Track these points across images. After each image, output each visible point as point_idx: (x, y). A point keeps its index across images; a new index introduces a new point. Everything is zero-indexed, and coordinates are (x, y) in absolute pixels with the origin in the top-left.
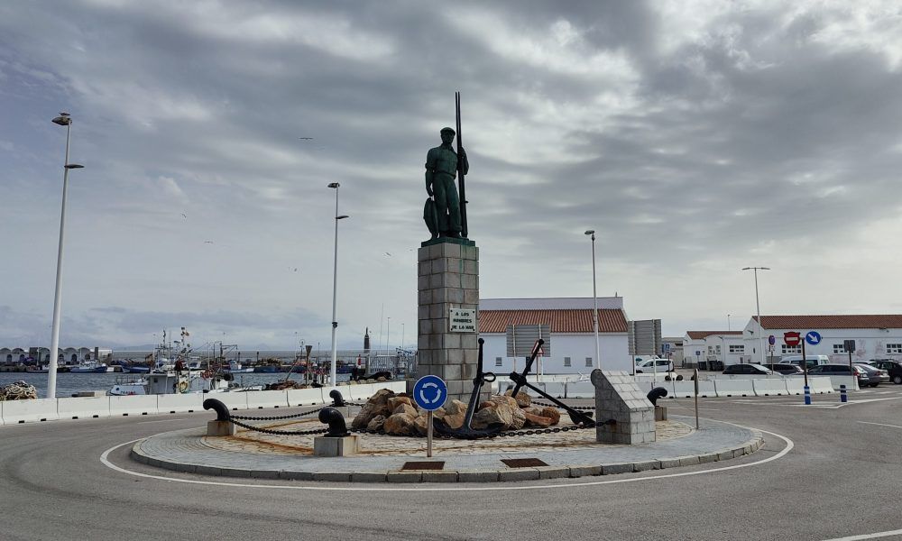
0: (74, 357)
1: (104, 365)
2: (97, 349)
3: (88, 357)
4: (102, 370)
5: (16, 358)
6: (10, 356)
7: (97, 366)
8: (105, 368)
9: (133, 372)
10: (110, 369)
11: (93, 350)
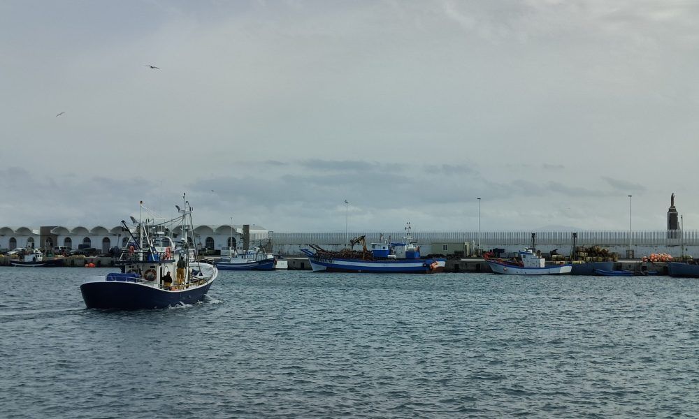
0: (210, 241)
1: (270, 256)
2: (246, 228)
3: (232, 243)
4: (267, 266)
5: (116, 242)
6: (106, 240)
7: (260, 258)
8: (273, 261)
9: (332, 269)
10: (282, 264)
11: (240, 231)
